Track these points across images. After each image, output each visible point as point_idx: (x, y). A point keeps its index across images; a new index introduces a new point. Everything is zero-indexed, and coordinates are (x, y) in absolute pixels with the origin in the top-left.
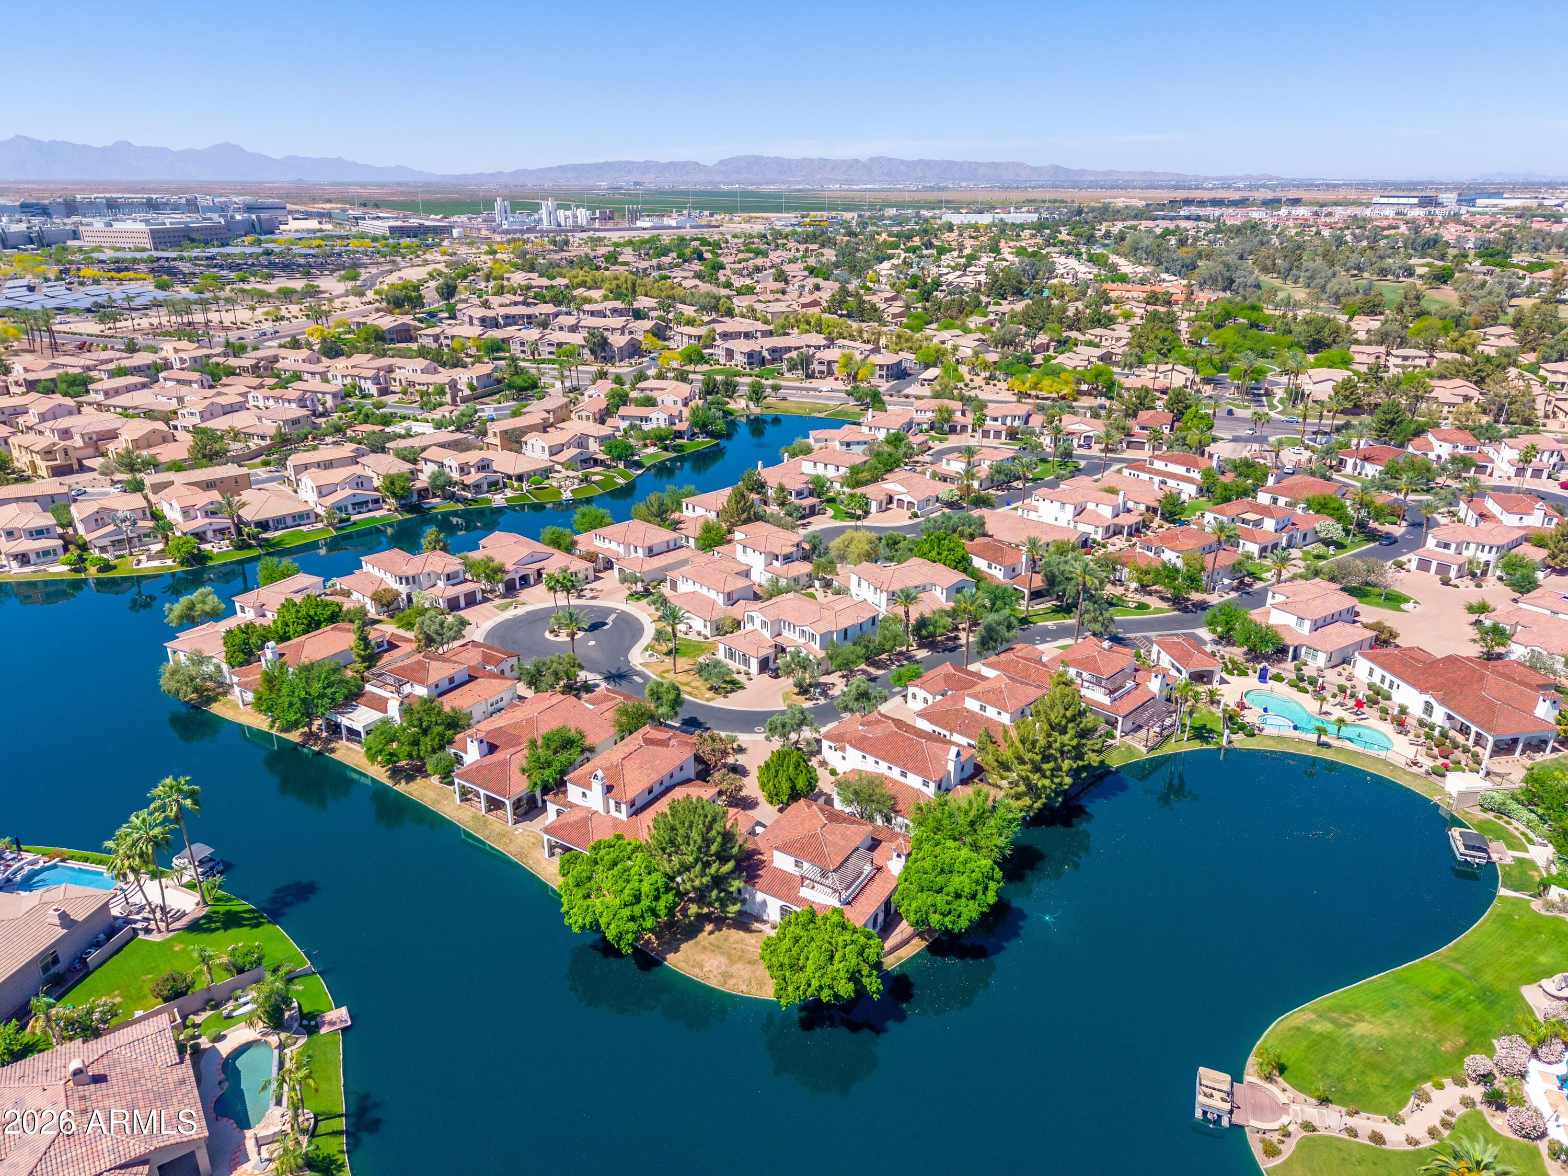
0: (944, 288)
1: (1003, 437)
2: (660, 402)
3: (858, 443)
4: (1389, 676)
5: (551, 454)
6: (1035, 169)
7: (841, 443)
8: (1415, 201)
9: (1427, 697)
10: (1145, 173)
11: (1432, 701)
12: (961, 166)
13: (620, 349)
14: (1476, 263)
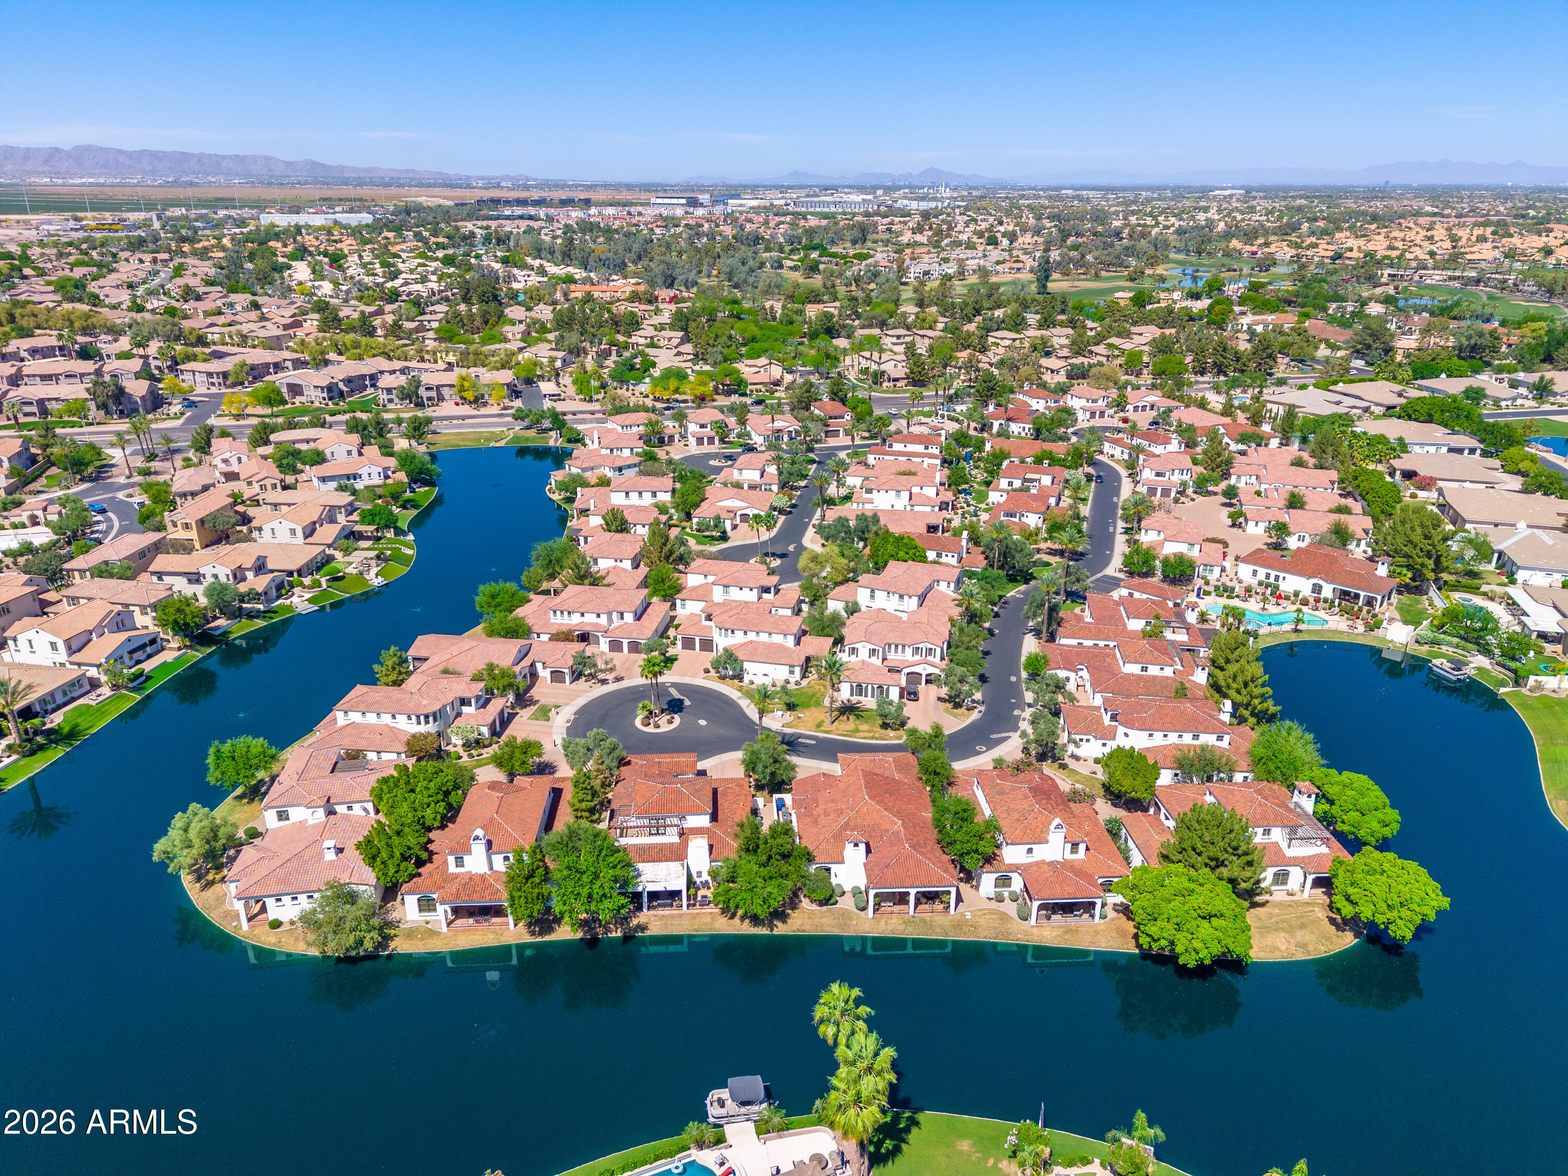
0: (404, 297)
1: (717, 442)
2: (329, 456)
3: (629, 467)
4: (1273, 573)
5: (306, 537)
6: (289, 164)
7: (614, 469)
8: (683, 201)
9: (1315, 581)
10: (407, 171)
11: (1321, 582)
12: (199, 158)
13: (143, 398)
14: (814, 255)
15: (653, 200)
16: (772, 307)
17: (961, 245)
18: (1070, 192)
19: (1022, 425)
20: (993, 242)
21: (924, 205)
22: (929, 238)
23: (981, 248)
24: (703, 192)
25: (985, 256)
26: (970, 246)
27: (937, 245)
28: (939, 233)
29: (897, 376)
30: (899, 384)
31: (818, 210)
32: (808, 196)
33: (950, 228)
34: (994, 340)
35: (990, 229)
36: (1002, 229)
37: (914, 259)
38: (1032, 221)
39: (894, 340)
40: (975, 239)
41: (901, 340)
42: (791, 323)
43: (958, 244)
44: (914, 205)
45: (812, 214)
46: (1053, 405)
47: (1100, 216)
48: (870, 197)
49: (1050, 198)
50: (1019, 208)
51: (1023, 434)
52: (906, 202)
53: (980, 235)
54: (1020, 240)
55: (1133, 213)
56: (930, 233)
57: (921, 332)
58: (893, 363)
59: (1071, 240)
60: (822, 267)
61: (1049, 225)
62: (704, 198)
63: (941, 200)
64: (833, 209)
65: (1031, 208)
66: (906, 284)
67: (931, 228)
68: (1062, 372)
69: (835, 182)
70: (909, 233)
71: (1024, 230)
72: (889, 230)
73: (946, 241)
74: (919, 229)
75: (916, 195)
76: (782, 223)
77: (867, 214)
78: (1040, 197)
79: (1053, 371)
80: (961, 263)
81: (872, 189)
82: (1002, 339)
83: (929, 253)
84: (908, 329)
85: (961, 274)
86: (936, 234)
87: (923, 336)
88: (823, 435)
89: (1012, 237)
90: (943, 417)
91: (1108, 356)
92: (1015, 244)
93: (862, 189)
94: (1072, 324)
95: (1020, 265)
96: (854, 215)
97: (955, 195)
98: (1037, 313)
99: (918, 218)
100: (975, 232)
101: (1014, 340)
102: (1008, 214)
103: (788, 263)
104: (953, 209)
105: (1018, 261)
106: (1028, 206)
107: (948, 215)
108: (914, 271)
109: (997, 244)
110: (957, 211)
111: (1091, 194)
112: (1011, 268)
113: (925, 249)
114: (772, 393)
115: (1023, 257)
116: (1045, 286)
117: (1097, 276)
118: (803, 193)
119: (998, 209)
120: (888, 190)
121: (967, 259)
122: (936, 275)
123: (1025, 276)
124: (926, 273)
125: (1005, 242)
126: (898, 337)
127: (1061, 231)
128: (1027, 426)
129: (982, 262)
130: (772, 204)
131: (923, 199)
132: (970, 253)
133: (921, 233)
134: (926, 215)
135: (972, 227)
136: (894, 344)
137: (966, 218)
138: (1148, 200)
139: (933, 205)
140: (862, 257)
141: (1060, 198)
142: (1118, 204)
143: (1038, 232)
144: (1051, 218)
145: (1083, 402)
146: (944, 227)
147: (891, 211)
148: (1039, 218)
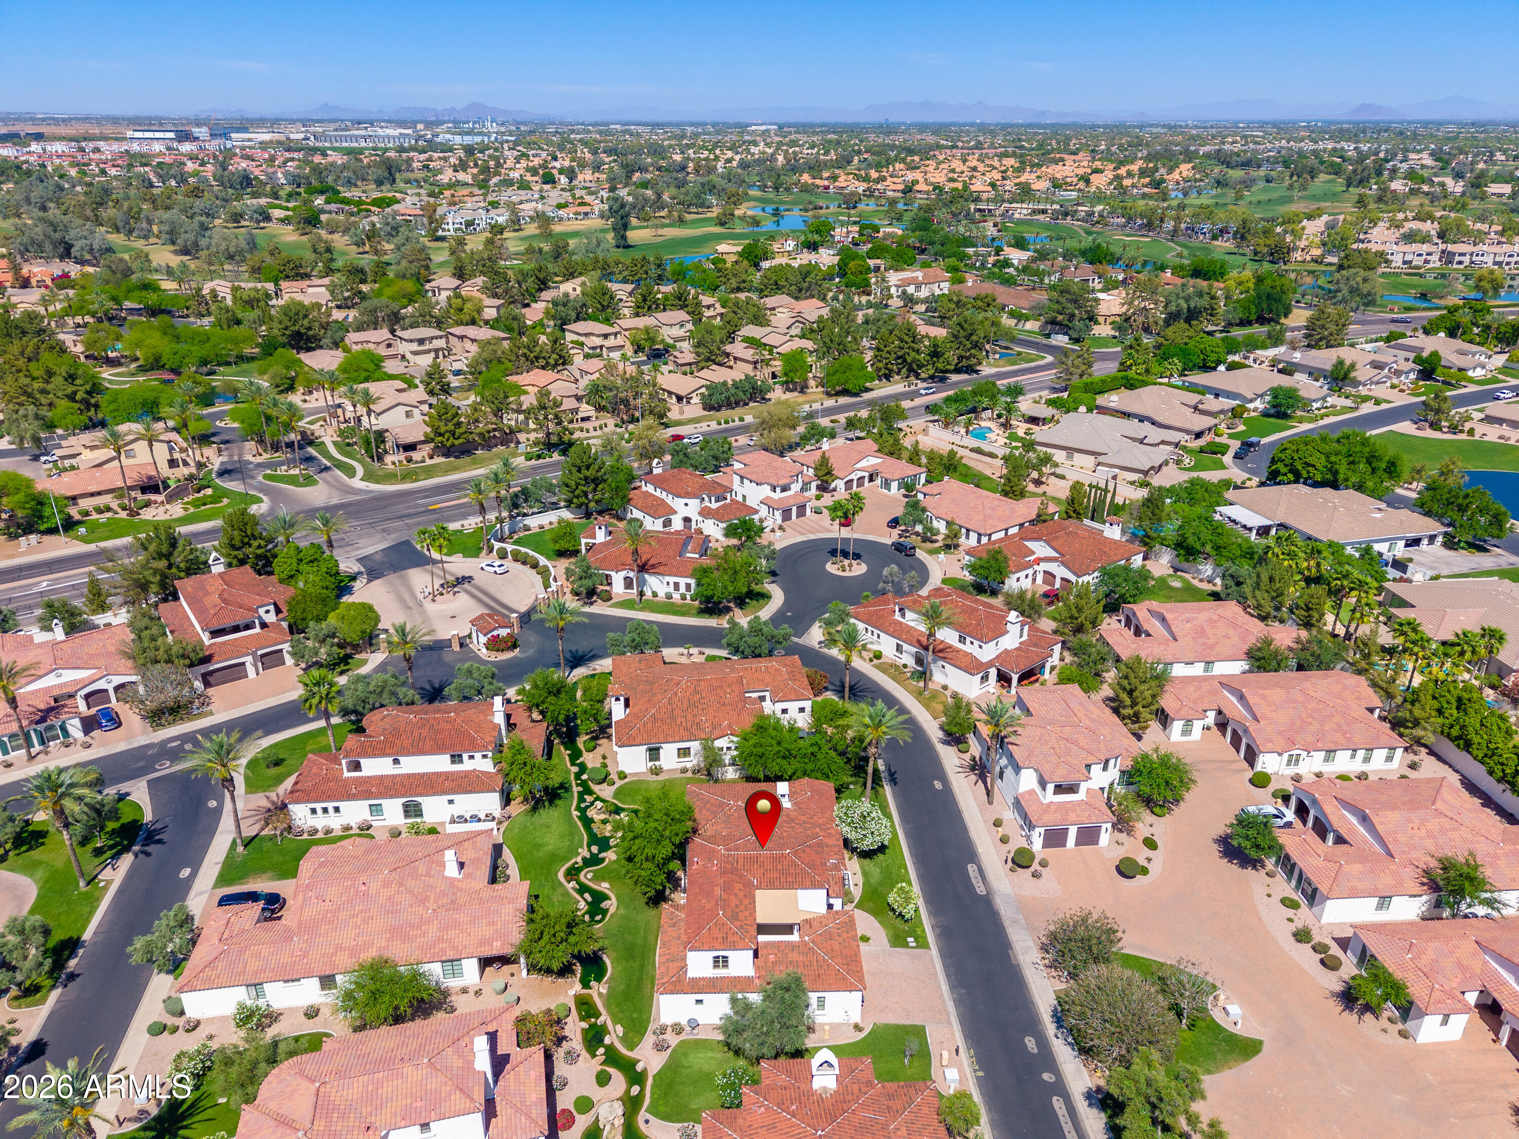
8: (172, 135)
14: (319, 201)
15: (130, 134)
16: (214, 293)
17: (512, 185)
18: (618, 127)
19: (672, 580)
20: (549, 180)
21: (468, 140)
22: (474, 177)
23: (536, 188)
24: (198, 125)
25: (542, 198)
26: (524, 185)
27: (483, 185)
28: (485, 170)
29: (411, 439)
30: (416, 455)
31: (344, 144)
32: (336, 130)
33: (499, 165)
34: (575, 337)
35: (544, 166)
36: (557, 164)
37: (455, 204)
38: (588, 156)
39: (415, 347)
40: (528, 177)
41: (427, 346)
42: (238, 322)
43: (509, 183)
44: (458, 139)
45: (334, 149)
46: (714, 505)
47: (657, 151)
48: (409, 131)
49: (600, 132)
50: (571, 142)
51: (676, 596)
52: (448, 136)
53: (534, 171)
54: (580, 177)
55: (688, 147)
56: (475, 171)
57: (458, 331)
58: (402, 410)
59: (636, 176)
60: (324, 217)
61: (607, 160)
62: (202, 132)
63: (488, 135)
64: (363, 144)
65: (584, 143)
66: (443, 239)
67: (476, 165)
68: (695, 400)
69: (372, 117)
70: (450, 171)
71: (583, 165)
72: (426, 167)
73: (495, 180)
74: (462, 166)
75: (458, 128)
76: (292, 160)
77: (401, 150)
78: (589, 132)
79: (680, 399)
80: (512, 208)
81: (413, 124)
82: (587, 335)
83: (472, 195)
84: (439, 324)
85: (516, 223)
86: (482, 172)
87: (462, 338)
88: (198, 684)
89: (571, 174)
90: (503, 555)
91: (755, 363)
92: (575, 182)
93: (402, 124)
94: (681, 301)
95: (586, 209)
96: (386, 150)
97: (503, 129)
98: (625, 281)
99: (462, 154)
100: (528, 169)
101: (606, 336)
102: (562, 148)
103: (277, 213)
104: (502, 143)
105: (583, 204)
106: (581, 140)
107: (496, 150)
108: (452, 223)
109: (554, 182)
110: (506, 146)
111: (640, 129)
112: (577, 213)
113: (466, 191)
114: (133, 513)
115: (588, 199)
116: (624, 237)
117: (681, 221)
118: (333, 126)
119: (550, 143)
120: (429, 125)
121: (521, 203)
122: (483, 224)
123: (594, 223)
124: (470, 223)
125: (564, 180)
126: (421, 342)
127: (624, 166)
128: (683, 581)
129: (540, 206)
130: (288, 139)
131: (469, 133)
132: (524, 195)
133: (465, 170)
134: (469, 150)
135: (524, 163)
136: (415, 353)
137: (516, 153)
138: (696, 135)
139: (478, 139)
140: (383, 203)
141: (610, 133)
142: (669, 139)
143: (597, 168)
144: (609, 152)
145: (766, 491)
146: (492, 163)
147: (432, 146)
148: (595, 152)
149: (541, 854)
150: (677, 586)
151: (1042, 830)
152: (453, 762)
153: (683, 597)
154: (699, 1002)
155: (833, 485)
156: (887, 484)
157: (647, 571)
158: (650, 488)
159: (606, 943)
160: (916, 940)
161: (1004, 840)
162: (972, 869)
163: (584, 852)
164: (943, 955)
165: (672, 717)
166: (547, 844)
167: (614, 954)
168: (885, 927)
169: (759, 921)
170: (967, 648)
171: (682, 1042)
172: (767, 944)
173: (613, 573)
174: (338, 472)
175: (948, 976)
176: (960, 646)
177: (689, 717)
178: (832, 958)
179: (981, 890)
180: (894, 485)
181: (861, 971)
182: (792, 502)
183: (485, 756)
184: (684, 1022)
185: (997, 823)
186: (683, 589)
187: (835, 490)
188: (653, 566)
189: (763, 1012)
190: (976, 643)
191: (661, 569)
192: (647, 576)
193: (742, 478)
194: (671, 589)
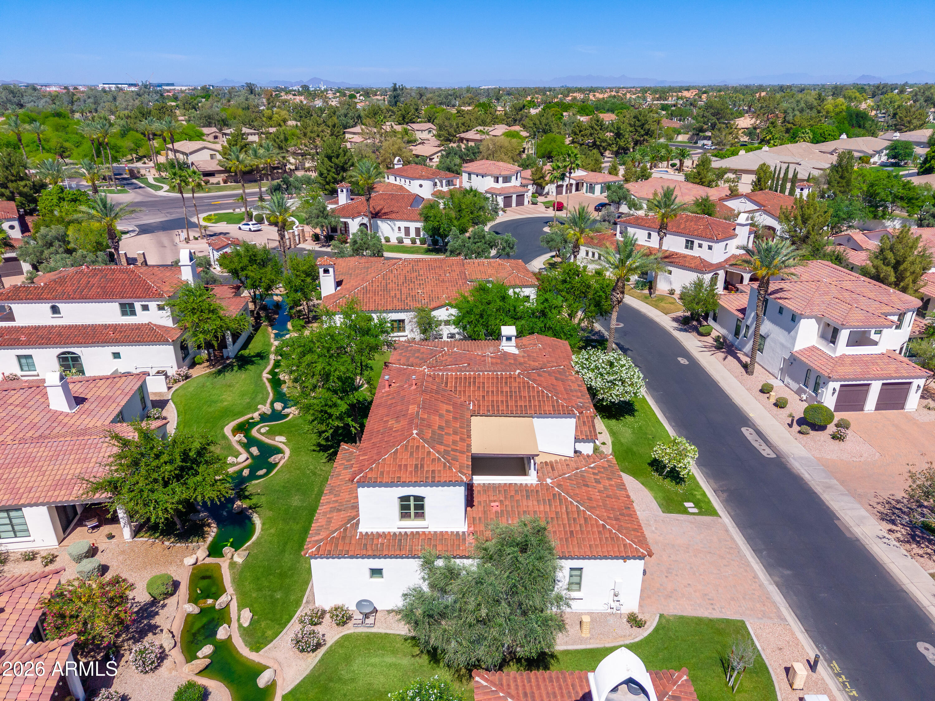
30: (213, 180)
46: (445, 188)
51: (407, 241)
58: (207, 153)
68: (436, 159)
90: (260, 220)
91: (482, 140)
145: (490, 182)
149: (211, 410)
150: (407, 230)
151: (837, 385)
152: (124, 313)
153: (413, 241)
154: (376, 572)
155: (546, 190)
156: (591, 189)
157: (380, 217)
158: (392, 180)
159: (263, 499)
160: (697, 505)
161: (780, 404)
162: (746, 432)
163: (266, 409)
164: (742, 526)
165: (386, 289)
166: (222, 401)
167: (269, 514)
168: (651, 489)
169: (476, 449)
170: (696, 252)
171: (346, 638)
172: (487, 488)
173: (349, 221)
174: (149, 189)
175: (757, 551)
176: (688, 252)
177: (405, 290)
178: (591, 509)
179: (766, 452)
180: (598, 188)
181: (639, 528)
182: (512, 190)
183: (161, 308)
184: (352, 607)
185: (765, 390)
186: (413, 234)
187: (548, 193)
188: (385, 214)
189: (479, 582)
190: (705, 244)
191: (394, 215)
192: (379, 222)
193: (470, 174)
194: (402, 234)
